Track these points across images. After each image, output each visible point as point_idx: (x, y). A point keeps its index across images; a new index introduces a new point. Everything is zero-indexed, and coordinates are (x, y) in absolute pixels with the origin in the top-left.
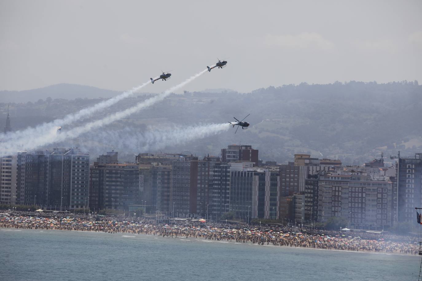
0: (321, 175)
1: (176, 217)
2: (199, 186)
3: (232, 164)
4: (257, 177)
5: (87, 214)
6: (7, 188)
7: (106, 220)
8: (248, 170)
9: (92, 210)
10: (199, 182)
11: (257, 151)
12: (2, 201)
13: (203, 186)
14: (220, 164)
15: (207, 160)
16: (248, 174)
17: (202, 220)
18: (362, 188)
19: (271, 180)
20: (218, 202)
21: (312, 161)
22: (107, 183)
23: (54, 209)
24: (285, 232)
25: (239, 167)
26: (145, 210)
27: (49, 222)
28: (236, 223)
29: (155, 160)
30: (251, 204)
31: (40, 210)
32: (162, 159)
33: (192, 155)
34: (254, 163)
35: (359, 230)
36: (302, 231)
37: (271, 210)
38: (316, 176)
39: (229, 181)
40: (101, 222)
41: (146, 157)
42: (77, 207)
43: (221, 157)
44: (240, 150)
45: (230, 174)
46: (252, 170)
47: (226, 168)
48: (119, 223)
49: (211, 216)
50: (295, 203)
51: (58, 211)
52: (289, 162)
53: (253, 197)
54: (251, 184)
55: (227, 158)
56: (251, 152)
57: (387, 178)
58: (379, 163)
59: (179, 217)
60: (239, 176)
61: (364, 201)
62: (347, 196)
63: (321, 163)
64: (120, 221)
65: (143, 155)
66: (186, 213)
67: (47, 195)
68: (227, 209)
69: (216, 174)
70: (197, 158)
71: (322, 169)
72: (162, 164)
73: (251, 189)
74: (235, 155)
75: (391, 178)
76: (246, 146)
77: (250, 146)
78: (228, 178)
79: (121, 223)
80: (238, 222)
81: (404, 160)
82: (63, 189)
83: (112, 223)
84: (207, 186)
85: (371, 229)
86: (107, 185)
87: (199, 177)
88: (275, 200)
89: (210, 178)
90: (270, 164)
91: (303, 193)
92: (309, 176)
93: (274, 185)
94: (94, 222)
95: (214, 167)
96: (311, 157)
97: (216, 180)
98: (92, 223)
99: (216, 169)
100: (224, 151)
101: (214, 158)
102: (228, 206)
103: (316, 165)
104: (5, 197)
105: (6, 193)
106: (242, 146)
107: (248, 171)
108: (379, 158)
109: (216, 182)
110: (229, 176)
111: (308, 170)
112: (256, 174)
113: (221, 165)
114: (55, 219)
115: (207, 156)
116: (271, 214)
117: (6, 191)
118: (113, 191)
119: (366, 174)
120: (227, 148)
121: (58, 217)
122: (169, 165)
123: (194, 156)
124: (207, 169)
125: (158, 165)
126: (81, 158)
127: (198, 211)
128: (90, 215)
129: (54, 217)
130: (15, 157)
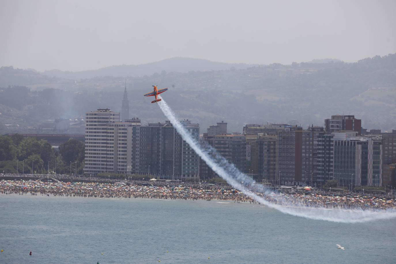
1: (282, 185)
2: (303, 155)
3: (336, 133)
4: (360, 146)
5: (197, 183)
6: (123, 158)
7: (216, 189)
9: (202, 178)
10: (304, 151)
11: (360, 121)
12: (118, 170)
13: (307, 155)
14: (323, 134)
15: (311, 130)
16: (351, 143)
17: (307, 188)
19: (374, 148)
20: (322, 170)
23: (166, 178)
24: (387, 199)
25: (342, 136)
27: (162, 191)
28: (339, 191)
29: (261, 131)
30: (354, 172)
31: (153, 179)
32: (268, 130)
33: (297, 125)
34: (357, 132)
37: (374, 177)
39: (333, 150)
40: (210, 190)
41: (253, 127)
42: (188, 176)
43: (324, 127)
44: (343, 121)
45: (334, 143)
46: (354, 139)
47: (330, 137)
48: (228, 191)
49: (315, 184)
53: (356, 165)
54: (354, 153)
55: (331, 128)
56: (354, 121)
59: (284, 185)
60: (342, 144)
64: (228, 190)
65: (250, 125)
66: (292, 182)
67: (160, 165)
68: (331, 177)
69: (320, 143)
70: (300, 129)
72: (268, 134)
73: (354, 158)
74: (338, 125)
76: (349, 116)
77: (353, 116)
78: (332, 147)
79: (229, 191)
80: (342, 190)
82: (175, 160)
83: (221, 191)
84: (311, 155)
87: (303, 147)
88: (378, 167)
89: (314, 147)
93: (376, 153)
94: (204, 191)
95: (319, 137)
97: (319, 149)
98: (202, 191)
99: (320, 139)
100: (327, 121)
101: (318, 128)
102: (332, 174)
104: (121, 167)
105: (123, 164)
106: (345, 116)
107: (351, 140)
109: (320, 151)
112: (359, 143)
113: (325, 135)
114: (168, 188)
115: (311, 126)
116: (374, 182)
117: (122, 162)
120: (330, 118)
121: (171, 186)
122: (275, 135)
123: (299, 125)
124: (311, 139)
125: (264, 135)
126: (191, 130)
127: (303, 179)
128: (200, 183)
129: (166, 186)
130: (130, 130)
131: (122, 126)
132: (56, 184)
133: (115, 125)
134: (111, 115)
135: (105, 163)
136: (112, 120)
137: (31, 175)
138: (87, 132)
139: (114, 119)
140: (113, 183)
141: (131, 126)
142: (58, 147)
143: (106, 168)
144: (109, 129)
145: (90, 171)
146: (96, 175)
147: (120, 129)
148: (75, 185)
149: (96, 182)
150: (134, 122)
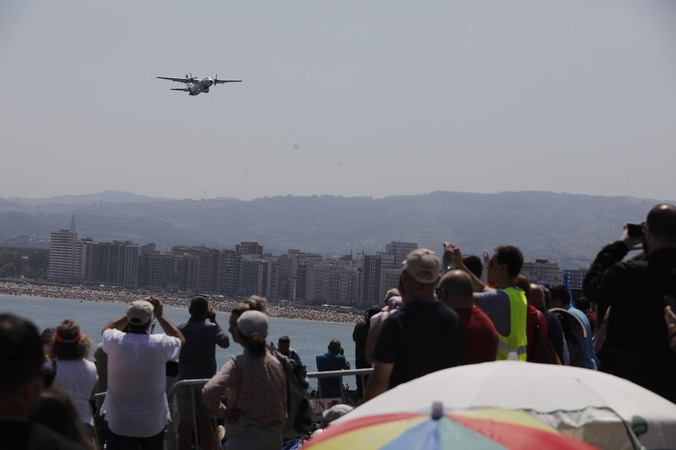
0: (309, 266)
2: (219, 271)
3: (244, 256)
4: (262, 266)
5: (136, 289)
6: (78, 268)
8: (256, 260)
9: (140, 286)
10: (219, 268)
11: (262, 247)
12: (75, 278)
13: (222, 271)
14: (234, 256)
15: (226, 252)
16: (255, 263)
17: (221, 296)
18: (338, 276)
19: (272, 268)
20: (233, 283)
21: (301, 254)
22: (152, 267)
23: (112, 285)
24: (281, 307)
25: (249, 258)
26: (179, 288)
27: (109, 295)
29: (186, 251)
30: (257, 285)
31: (102, 285)
32: (191, 250)
34: (260, 255)
35: (335, 306)
36: (294, 306)
37: (271, 290)
38: (305, 266)
39: (241, 268)
41: (179, 248)
43: (235, 250)
44: (250, 246)
45: (242, 263)
46: (258, 260)
47: (239, 258)
49: (227, 294)
50: (289, 285)
51: (115, 287)
52: (282, 255)
53: (259, 280)
54: (257, 271)
55: (240, 251)
56: (257, 247)
57: (356, 269)
58: (348, 258)
60: (248, 264)
61: (339, 285)
62: (327, 281)
63: (308, 256)
65: (177, 247)
66: (209, 291)
67: (107, 275)
69: (231, 262)
70: (217, 251)
71: (309, 261)
72: (191, 254)
73: (257, 275)
74: (246, 249)
75: (359, 269)
76: (254, 243)
77: (257, 243)
81: (369, 256)
82: (119, 271)
84: (224, 271)
85: (344, 306)
86: (152, 269)
87: (219, 265)
88: (274, 283)
89: (227, 265)
90: (270, 255)
91: (295, 278)
92: (300, 266)
93: (274, 272)
94: (142, 296)
96: (301, 252)
97: (231, 267)
99: (232, 259)
100: (237, 246)
101: (230, 251)
102: (240, 287)
103: (303, 258)
104: (77, 275)
105: (78, 273)
106: (251, 243)
108: (349, 253)
109: (231, 269)
110: (241, 265)
111: (299, 261)
112: (262, 263)
113: (236, 257)
115: (225, 249)
116: (271, 293)
117: (78, 271)
118: (156, 273)
119: (341, 266)
120: (240, 244)
121: (116, 291)
122: (197, 255)
123: (216, 249)
124: (225, 259)
125: (189, 255)
126: (132, 248)
127: (218, 289)
128: (139, 290)
129: (113, 291)
130: (85, 247)
131: (79, 243)
132: (28, 286)
133: (73, 243)
134: (70, 234)
135: (65, 272)
136: (71, 239)
137: (6, 279)
138: (51, 247)
139: (72, 237)
140: (71, 287)
141: (85, 243)
142: (27, 257)
143: (65, 276)
144: (68, 245)
145: (53, 277)
146: (57, 281)
147: (77, 246)
148: (42, 288)
149: (58, 286)
150: (88, 241)
